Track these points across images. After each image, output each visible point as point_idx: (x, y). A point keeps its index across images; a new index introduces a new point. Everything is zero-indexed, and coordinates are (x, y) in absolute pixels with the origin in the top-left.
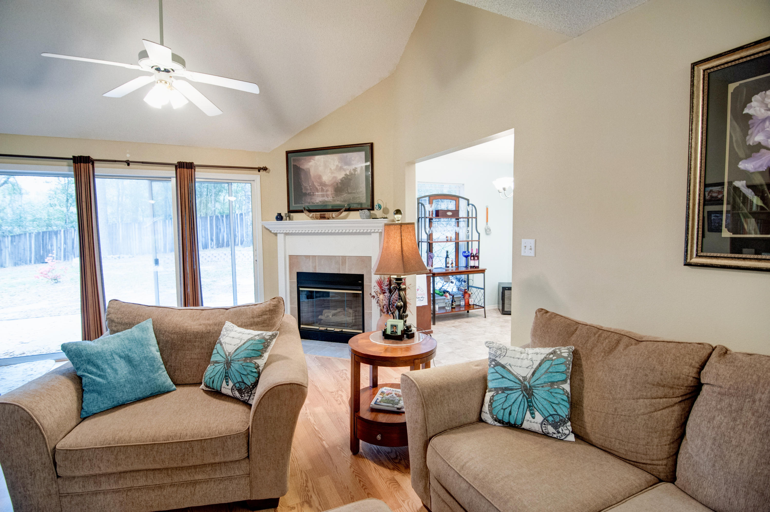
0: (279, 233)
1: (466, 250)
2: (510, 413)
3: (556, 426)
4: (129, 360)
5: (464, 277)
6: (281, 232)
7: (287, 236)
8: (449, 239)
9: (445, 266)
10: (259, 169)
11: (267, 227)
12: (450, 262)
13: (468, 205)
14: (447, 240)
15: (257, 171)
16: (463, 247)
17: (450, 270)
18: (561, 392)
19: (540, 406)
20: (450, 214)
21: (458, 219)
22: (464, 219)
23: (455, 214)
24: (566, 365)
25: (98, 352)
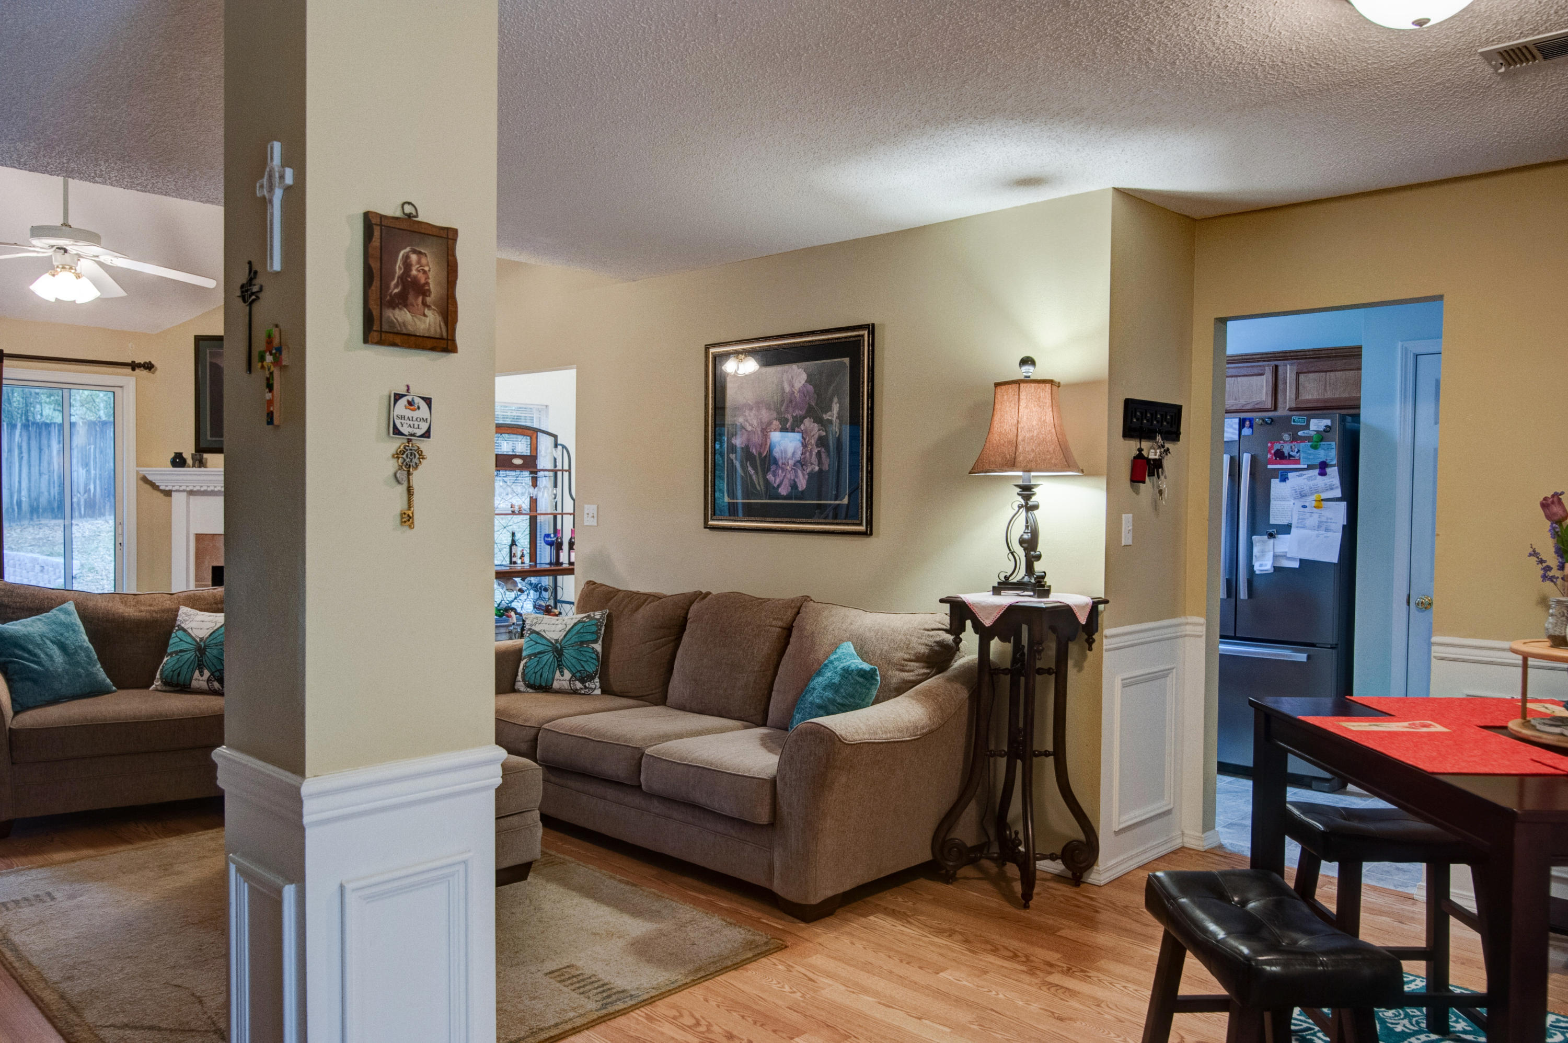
0: (177, 491)
1: (551, 531)
2: (541, 676)
3: (582, 681)
4: (63, 647)
5: (546, 581)
6: (181, 489)
7: (191, 497)
8: (516, 509)
9: (508, 562)
10: (134, 366)
11: (150, 478)
12: (519, 554)
13: (556, 446)
14: (513, 512)
15: (128, 370)
16: (545, 525)
17: (519, 567)
18: (590, 651)
19: (569, 664)
20: (518, 462)
21: (536, 473)
22: (546, 473)
23: (530, 463)
24: (598, 626)
25: (25, 635)
